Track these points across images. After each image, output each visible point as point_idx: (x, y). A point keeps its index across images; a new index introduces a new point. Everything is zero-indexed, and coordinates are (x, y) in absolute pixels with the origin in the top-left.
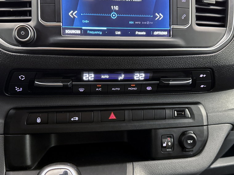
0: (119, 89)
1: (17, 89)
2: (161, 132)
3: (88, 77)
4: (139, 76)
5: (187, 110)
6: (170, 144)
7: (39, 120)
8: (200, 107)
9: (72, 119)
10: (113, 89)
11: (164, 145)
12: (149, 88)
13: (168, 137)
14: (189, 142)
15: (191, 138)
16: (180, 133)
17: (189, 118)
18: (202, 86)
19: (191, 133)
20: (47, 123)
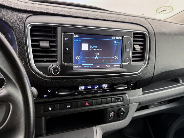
0: (94, 92)
1: (45, 96)
2: (109, 109)
3: (81, 88)
4: (105, 86)
5: (121, 97)
6: (113, 115)
7: (50, 109)
8: (127, 95)
9: (67, 107)
10: (91, 92)
11: (111, 116)
12: (107, 91)
13: (112, 112)
14: (122, 113)
15: (123, 111)
16: (117, 110)
17: (122, 101)
18: (131, 88)
19: (123, 109)
20: (54, 110)
